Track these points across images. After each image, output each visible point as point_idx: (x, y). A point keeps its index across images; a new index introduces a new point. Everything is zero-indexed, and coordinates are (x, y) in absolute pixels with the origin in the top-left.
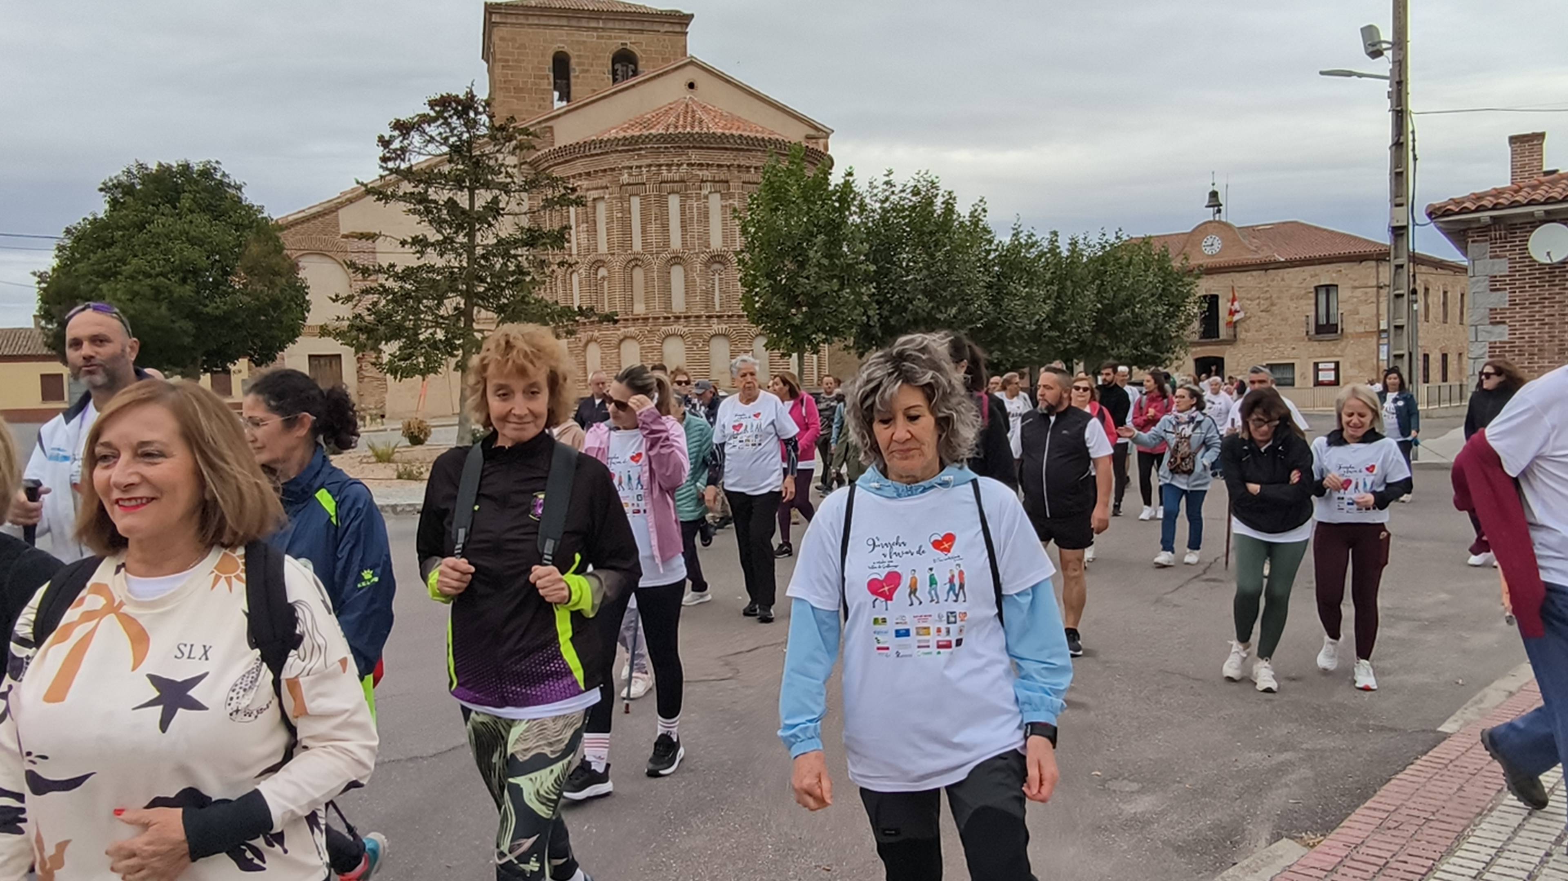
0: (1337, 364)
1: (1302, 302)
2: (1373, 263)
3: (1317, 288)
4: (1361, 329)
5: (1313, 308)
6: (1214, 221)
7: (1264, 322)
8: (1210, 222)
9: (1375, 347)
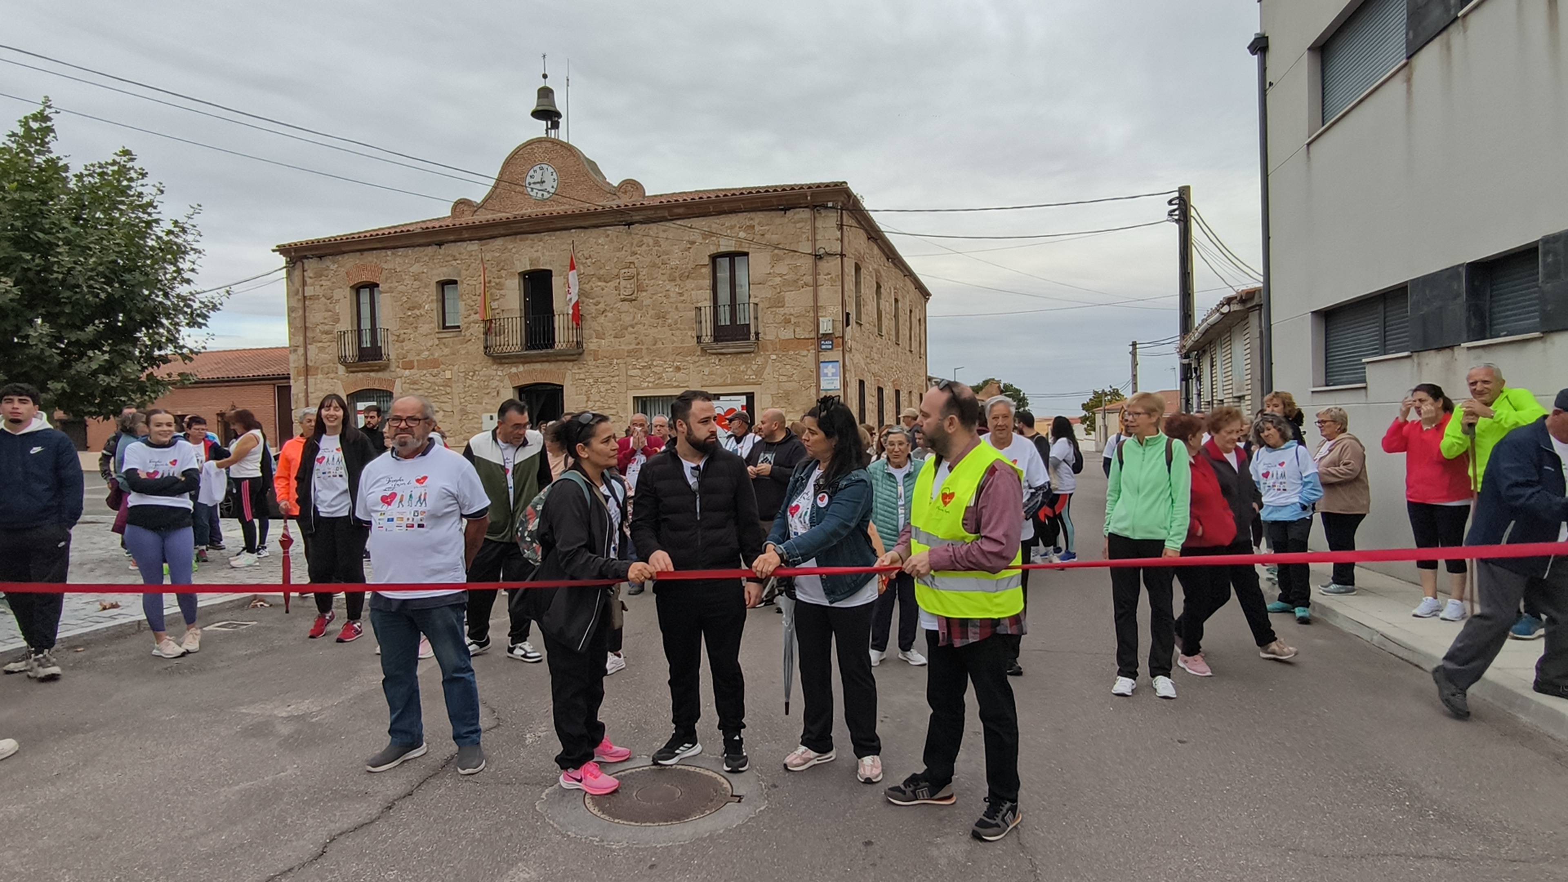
0: (750, 397)
1: (690, 284)
2: (805, 214)
3: (714, 258)
4: (786, 334)
5: (708, 294)
6: (547, 140)
7: (627, 319)
8: (539, 140)
9: (813, 366)
